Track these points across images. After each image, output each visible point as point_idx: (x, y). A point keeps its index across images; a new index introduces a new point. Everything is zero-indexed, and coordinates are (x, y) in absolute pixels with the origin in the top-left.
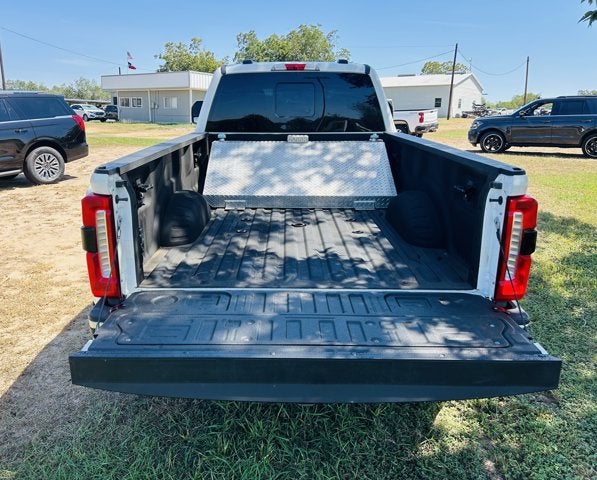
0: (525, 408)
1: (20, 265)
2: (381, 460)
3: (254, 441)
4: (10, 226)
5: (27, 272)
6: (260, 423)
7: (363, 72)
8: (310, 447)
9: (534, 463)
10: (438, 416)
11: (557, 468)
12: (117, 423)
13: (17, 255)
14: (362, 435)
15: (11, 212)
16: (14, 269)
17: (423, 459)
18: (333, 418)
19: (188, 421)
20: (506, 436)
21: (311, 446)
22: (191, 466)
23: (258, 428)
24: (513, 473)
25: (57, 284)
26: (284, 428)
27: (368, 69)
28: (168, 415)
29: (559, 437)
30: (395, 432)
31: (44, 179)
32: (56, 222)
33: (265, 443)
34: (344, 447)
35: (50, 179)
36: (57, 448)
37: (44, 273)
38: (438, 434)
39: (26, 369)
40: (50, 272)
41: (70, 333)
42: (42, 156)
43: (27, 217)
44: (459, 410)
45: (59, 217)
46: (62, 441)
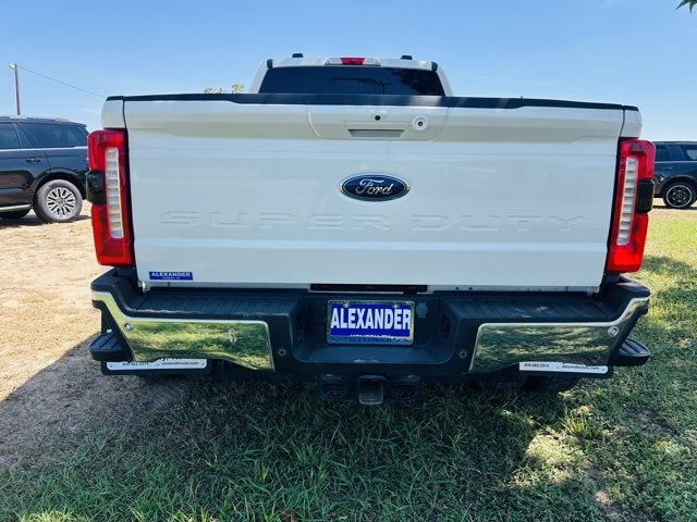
0: (637, 435)
1: (19, 295)
2: (464, 489)
3: (301, 468)
4: (12, 260)
5: (25, 301)
6: (310, 449)
7: (430, 68)
8: (373, 476)
9: (656, 492)
10: (531, 445)
11: (686, 496)
12: (125, 450)
13: (16, 286)
14: (439, 462)
15: (13, 247)
16: (10, 298)
17: (517, 489)
18: (402, 445)
19: (216, 448)
20: (617, 464)
21: (374, 474)
22: (219, 496)
23: (308, 454)
24: (631, 503)
25: (62, 312)
26: (340, 455)
27: (435, 66)
28: (192, 440)
29: (682, 465)
30: (479, 461)
31: (57, 216)
32: (67, 256)
33: (316, 469)
34: (417, 474)
35: (65, 217)
36: (42, 478)
37: (47, 302)
38: (535, 463)
39: (11, 395)
40: (53, 301)
41: (72, 359)
42: (56, 191)
43: (32, 252)
44: (556, 438)
45: (70, 253)
46: (49, 470)
